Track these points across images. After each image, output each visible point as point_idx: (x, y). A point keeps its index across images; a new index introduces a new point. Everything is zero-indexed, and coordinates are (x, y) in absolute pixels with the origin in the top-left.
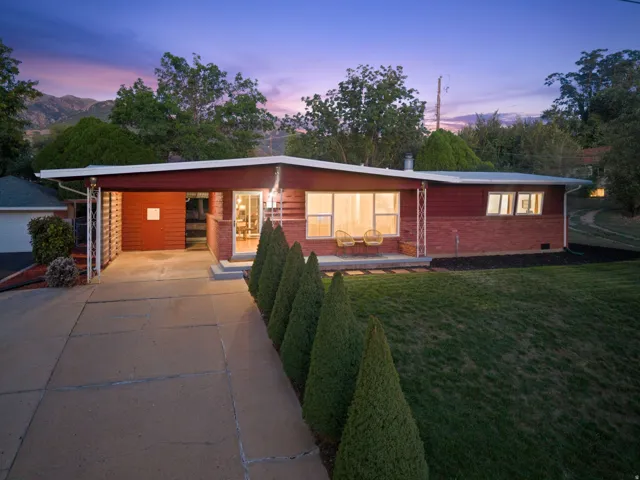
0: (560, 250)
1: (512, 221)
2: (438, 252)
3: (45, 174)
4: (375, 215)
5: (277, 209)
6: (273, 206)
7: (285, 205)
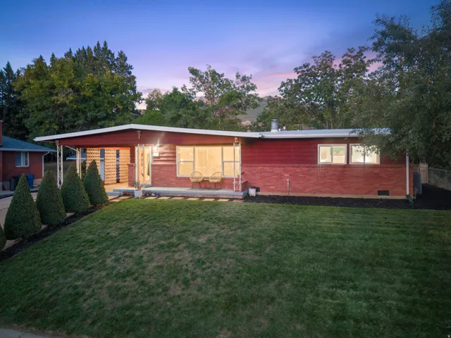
0: (403, 197)
1: (347, 170)
2: (273, 190)
3: (37, 139)
4: (223, 163)
5: (159, 157)
6: (157, 155)
7: (164, 155)
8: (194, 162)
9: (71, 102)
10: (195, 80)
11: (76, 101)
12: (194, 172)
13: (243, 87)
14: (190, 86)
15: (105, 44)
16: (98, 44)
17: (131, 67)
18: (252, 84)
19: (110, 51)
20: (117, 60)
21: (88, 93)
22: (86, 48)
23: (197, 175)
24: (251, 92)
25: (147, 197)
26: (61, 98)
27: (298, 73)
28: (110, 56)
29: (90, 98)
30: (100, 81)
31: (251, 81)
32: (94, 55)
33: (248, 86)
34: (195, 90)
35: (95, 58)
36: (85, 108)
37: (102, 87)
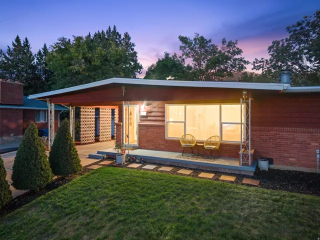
4: (221, 124)
5: (146, 117)
6: (145, 114)
7: (152, 114)
8: (185, 123)
9: (84, 70)
10: (185, 48)
11: (89, 70)
12: (185, 135)
13: (229, 52)
14: (179, 53)
15: (115, 28)
16: (110, 28)
17: (133, 45)
18: (238, 49)
19: (118, 33)
20: (123, 39)
21: (97, 63)
22: (101, 32)
23: (189, 138)
24: (237, 57)
25: (131, 163)
26: (76, 68)
27: (290, 32)
28: (118, 37)
29: (100, 67)
30: (108, 53)
31: (237, 46)
32: (106, 37)
33: (234, 51)
34: (184, 57)
35: (106, 39)
36: (95, 75)
37: (109, 58)
